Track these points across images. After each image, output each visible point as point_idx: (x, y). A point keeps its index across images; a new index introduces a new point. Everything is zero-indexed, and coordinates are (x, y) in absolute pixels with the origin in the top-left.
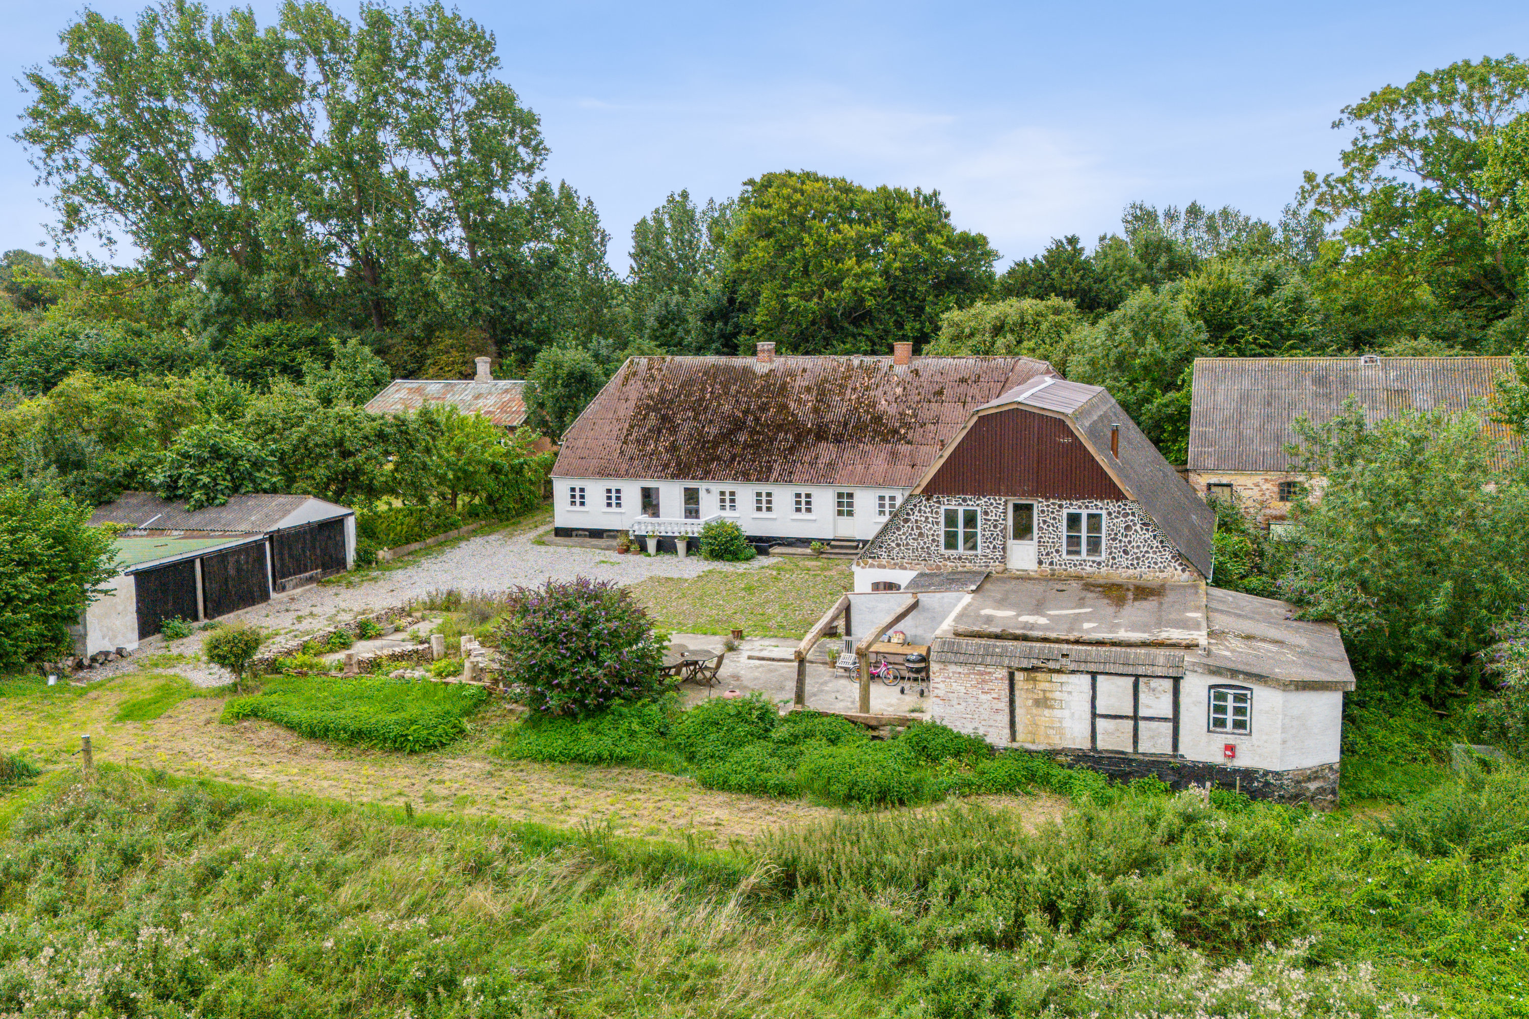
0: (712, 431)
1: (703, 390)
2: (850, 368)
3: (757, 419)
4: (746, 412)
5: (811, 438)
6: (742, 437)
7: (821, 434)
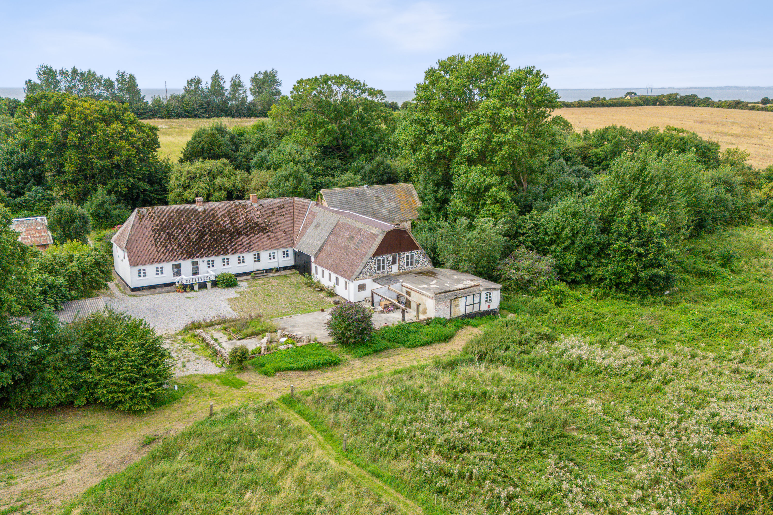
0: (194, 237)
1: (179, 220)
2: (236, 206)
3: (210, 230)
4: (203, 227)
5: (236, 235)
6: (208, 237)
7: (239, 233)
